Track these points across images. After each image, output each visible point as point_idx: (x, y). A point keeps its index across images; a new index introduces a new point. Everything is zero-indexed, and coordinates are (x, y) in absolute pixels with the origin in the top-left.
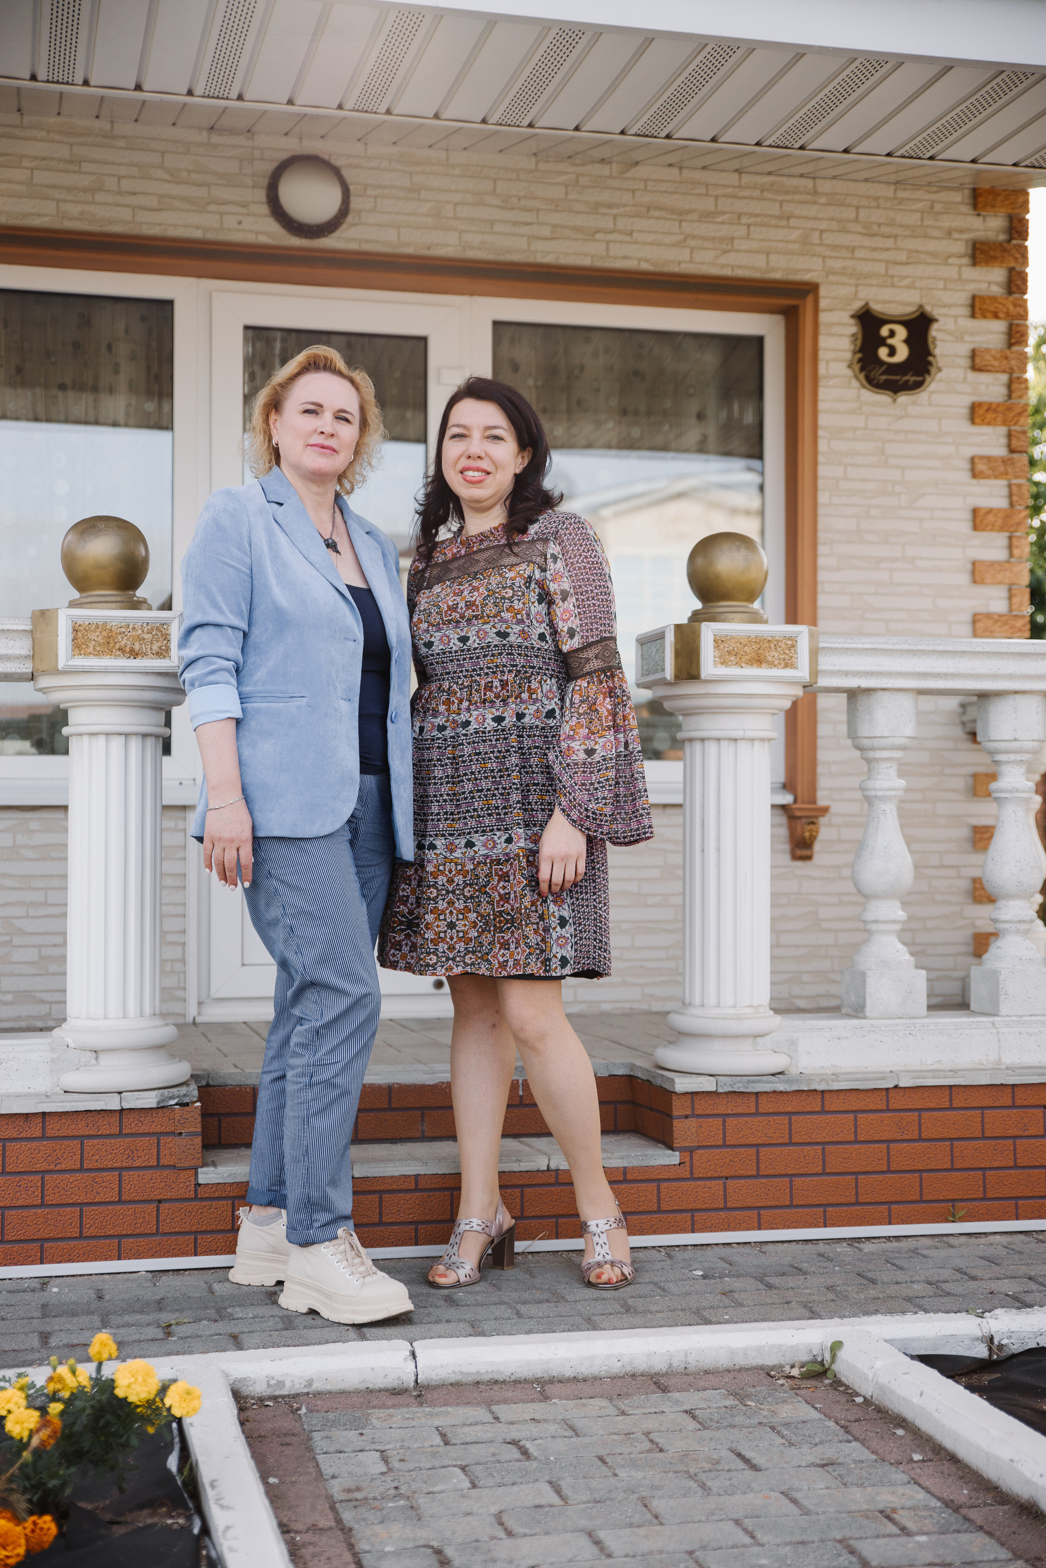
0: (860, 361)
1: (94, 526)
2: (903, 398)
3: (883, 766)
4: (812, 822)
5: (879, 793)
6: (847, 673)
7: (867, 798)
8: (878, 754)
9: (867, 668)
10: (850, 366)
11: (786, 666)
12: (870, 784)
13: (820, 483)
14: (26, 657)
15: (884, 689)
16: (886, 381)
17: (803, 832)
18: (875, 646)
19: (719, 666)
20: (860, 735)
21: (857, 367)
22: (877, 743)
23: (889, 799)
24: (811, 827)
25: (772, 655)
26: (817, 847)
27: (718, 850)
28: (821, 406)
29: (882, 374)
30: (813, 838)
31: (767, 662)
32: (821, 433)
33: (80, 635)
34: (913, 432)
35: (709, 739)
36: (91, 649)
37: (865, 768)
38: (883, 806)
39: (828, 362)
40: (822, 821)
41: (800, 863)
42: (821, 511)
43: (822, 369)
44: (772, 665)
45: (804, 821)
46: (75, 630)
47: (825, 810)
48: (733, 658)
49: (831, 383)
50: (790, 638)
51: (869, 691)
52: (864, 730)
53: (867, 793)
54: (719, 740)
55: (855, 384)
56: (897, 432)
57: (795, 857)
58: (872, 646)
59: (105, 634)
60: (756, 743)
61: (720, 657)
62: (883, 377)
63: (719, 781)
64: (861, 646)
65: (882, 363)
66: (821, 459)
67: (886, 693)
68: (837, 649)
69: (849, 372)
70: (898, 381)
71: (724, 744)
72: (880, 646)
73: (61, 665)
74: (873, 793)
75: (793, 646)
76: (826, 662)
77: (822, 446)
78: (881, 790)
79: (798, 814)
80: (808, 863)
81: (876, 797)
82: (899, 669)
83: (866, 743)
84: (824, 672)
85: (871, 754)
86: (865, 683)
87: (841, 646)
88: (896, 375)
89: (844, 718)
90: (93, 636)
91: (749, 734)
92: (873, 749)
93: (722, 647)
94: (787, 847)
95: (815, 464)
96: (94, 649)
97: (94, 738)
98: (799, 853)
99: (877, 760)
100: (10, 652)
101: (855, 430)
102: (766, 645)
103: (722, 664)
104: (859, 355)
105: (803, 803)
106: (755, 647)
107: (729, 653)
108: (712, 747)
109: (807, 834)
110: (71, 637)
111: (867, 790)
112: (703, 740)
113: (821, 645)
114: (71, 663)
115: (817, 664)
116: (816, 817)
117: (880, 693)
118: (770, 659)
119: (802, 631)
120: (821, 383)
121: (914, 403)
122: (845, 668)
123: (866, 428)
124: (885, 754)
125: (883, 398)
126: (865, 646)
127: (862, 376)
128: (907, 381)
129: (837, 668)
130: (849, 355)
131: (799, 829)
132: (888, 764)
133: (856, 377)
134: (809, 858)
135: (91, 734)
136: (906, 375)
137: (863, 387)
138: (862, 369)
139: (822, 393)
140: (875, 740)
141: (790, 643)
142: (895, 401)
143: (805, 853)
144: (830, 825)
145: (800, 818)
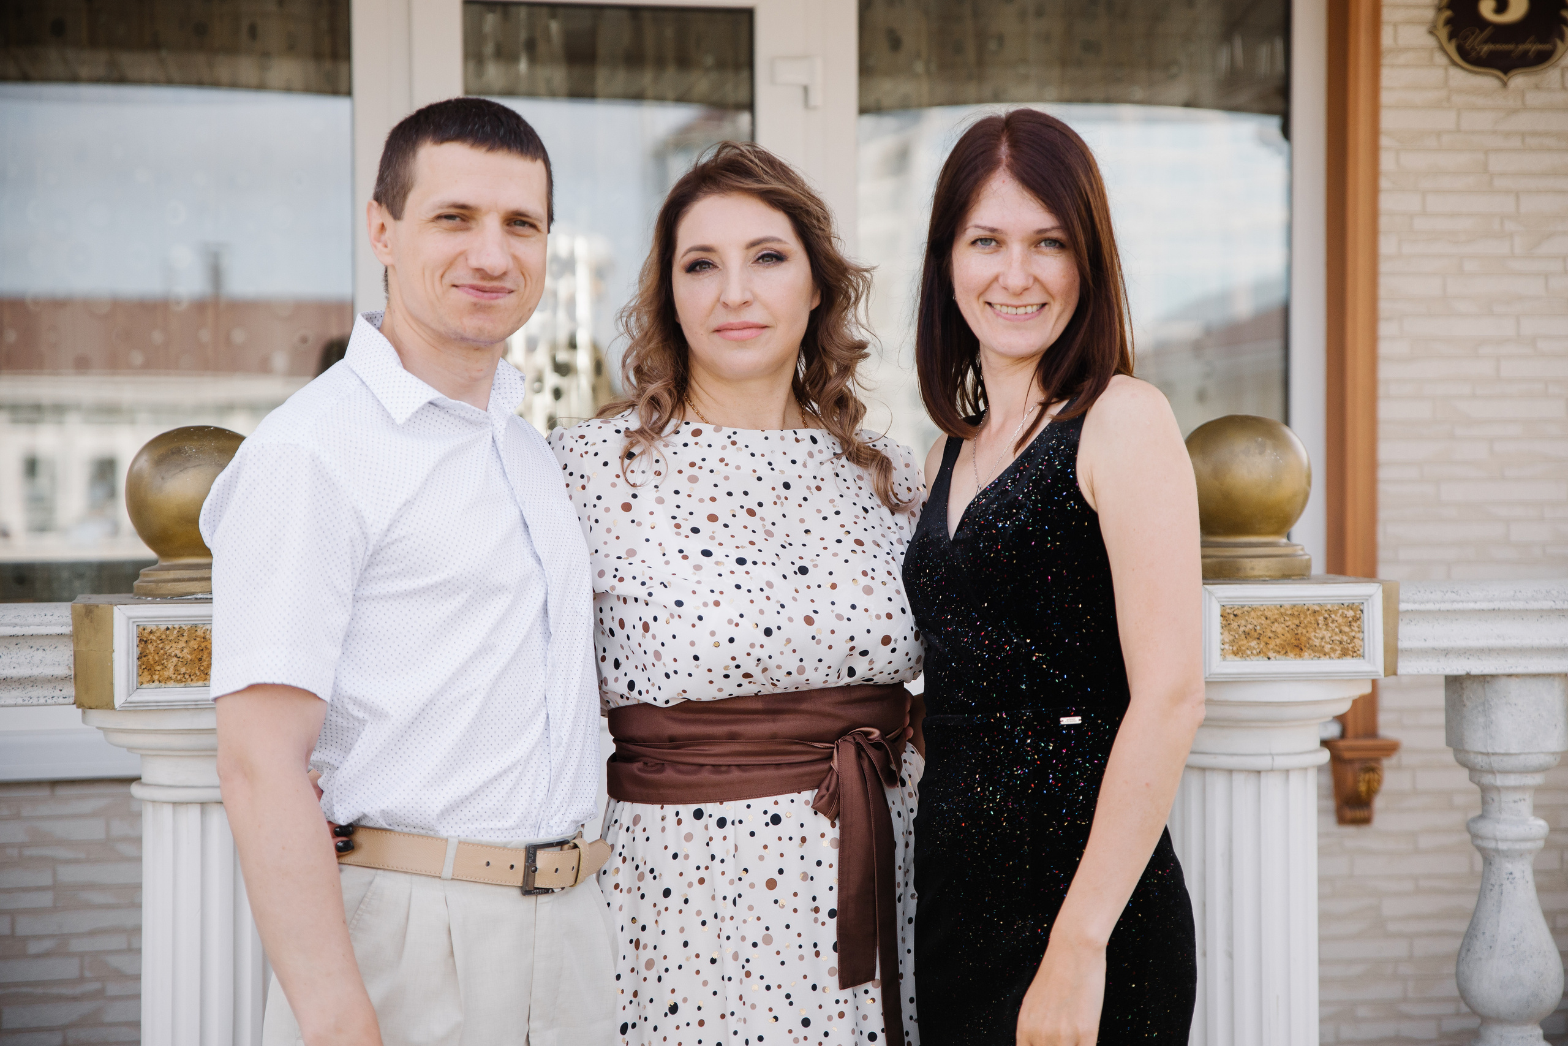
0: (1448, 22)
1: (178, 451)
2: (1519, 80)
3: (1508, 798)
4: (1371, 768)
5: (1503, 846)
6: (1446, 652)
7: (1481, 850)
8: (1500, 781)
9: (1483, 643)
10: (1431, 32)
11: (1344, 653)
12: (1486, 828)
13: (1384, 222)
14: (64, 679)
15: (1510, 676)
16: (1491, 53)
17: (1356, 782)
18: (1496, 605)
19: (1231, 657)
20: (1467, 747)
21: (1443, 33)
22: (1496, 762)
23: (1521, 854)
24: (1367, 776)
25: (1320, 635)
26: (1379, 803)
27: (1230, 955)
28: (1386, 98)
29: (1486, 42)
30: (1372, 792)
31: (1313, 648)
32: (1384, 141)
33: (151, 648)
34: (1534, 134)
35: (1213, 769)
36: (170, 672)
37: (1478, 797)
38: (1508, 866)
39: (1395, 25)
40: (1386, 763)
41: (1351, 830)
42: (1384, 267)
43: (1387, 39)
44: (1320, 652)
45: (1357, 766)
46: (143, 641)
47: (1391, 748)
48: (1254, 643)
49: (1402, 59)
50: (1351, 607)
51: (1484, 679)
52: (1476, 741)
53: (1479, 842)
54: (1230, 771)
55: (1441, 59)
56: (1508, 135)
57: (1342, 820)
58: (1491, 606)
59: (194, 644)
60: (1294, 778)
61: (1233, 642)
62: (1486, 48)
63: (1230, 840)
64: (1472, 606)
65: (1484, 23)
66: (1384, 183)
67: (1513, 683)
68: (1429, 612)
69: (1431, 42)
70: (1509, 53)
71: (1239, 779)
72: (1503, 605)
73: (119, 700)
74: (1491, 845)
75: (1356, 619)
76: (1410, 635)
77: (1387, 162)
78: (1506, 840)
79: (1347, 755)
80: (1364, 829)
81: (1497, 851)
82: (1536, 642)
83: (1480, 761)
84: (1410, 651)
85: (1488, 779)
86: (1476, 667)
87: (1437, 606)
88: (1507, 42)
89: (1441, 719)
90: (174, 649)
91: (1282, 762)
92: (1492, 772)
93: (1234, 625)
94: (1331, 804)
95: (1375, 191)
96: (176, 670)
97: (182, 809)
98: (1349, 814)
99: (1498, 789)
100: (36, 672)
101: (1439, 134)
102: (1310, 618)
103: (1235, 654)
104: (1448, 13)
105: (1357, 736)
106: (1292, 623)
107: (1247, 634)
108: (1218, 784)
109: (1363, 788)
110: (135, 652)
111: (1482, 838)
112: (1203, 769)
113: (1403, 607)
114: (135, 697)
115: (1397, 639)
116: (1377, 760)
117: (1504, 680)
118: (1317, 642)
119: (1368, 593)
120: (1386, 60)
121: (1537, 87)
122: (1444, 643)
123: (1458, 130)
124: (1512, 780)
125: (1486, 81)
126: (1478, 606)
127: (1451, 48)
128: (1526, 53)
129: (1430, 644)
130: (1430, 14)
131: (1350, 778)
132: (1517, 796)
133: (1442, 49)
134: (1366, 821)
135: (175, 804)
136: (1524, 42)
137: (1454, 64)
138: (1451, 36)
139: (1388, 76)
140: (1493, 758)
141: (1350, 613)
142: (1505, 84)
143: (1359, 814)
144: (1399, 767)
145: (1351, 761)
